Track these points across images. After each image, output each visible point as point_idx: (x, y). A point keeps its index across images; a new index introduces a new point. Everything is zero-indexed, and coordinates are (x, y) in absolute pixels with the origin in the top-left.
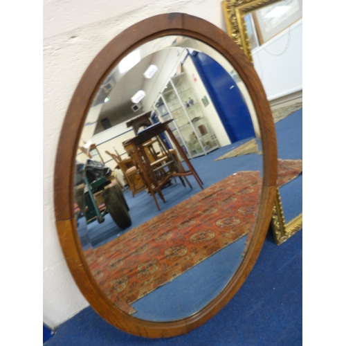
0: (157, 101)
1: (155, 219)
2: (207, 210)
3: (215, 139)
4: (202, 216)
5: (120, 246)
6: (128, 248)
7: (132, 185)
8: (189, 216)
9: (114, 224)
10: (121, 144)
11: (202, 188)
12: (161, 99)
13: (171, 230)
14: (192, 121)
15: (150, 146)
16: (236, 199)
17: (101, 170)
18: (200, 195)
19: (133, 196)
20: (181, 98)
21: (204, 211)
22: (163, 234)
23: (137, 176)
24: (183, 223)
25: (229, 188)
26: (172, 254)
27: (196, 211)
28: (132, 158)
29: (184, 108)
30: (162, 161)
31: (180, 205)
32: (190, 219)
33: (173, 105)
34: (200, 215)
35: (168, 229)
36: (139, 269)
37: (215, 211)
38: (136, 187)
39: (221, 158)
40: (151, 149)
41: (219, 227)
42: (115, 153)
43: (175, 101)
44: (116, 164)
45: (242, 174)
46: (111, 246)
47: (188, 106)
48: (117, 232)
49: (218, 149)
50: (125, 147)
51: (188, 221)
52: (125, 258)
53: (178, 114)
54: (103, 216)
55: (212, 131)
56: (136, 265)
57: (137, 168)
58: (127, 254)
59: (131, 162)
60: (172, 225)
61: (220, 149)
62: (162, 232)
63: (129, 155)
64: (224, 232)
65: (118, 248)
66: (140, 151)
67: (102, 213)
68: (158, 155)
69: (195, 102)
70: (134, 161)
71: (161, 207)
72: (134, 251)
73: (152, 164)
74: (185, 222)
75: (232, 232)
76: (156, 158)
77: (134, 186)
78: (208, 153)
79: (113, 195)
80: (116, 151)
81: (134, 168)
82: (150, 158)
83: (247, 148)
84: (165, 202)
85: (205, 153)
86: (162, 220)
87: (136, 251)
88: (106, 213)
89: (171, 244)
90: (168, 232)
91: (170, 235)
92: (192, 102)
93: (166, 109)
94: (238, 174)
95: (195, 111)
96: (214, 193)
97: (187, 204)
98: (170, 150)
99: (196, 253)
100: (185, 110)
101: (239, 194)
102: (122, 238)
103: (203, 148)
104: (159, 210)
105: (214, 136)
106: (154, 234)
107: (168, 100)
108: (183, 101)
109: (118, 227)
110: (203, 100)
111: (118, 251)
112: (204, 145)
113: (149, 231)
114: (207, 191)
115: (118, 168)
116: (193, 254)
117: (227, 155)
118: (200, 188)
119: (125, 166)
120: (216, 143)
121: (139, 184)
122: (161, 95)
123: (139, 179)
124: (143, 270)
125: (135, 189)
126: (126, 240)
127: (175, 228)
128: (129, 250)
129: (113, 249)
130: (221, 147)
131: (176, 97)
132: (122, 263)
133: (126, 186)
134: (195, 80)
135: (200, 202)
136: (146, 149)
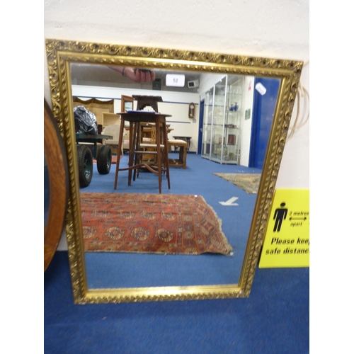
3: (238, 155)
12: (212, 89)
14: (226, 126)
29: (225, 109)
47: (232, 109)
49: (236, 164)
55: (239, 145)
69: (239, 109)
71: (117, 187)
78: (223, 164)
84: (129, 184)
92: (236, 108)
93: (212, 101)
95: (236, 118)
100: (225, 112)
103: (222, 156)
105: (239, 151)
107: (217, 93)
110: (246, 111)
117: (226, 175)
120: (238, 158)
122: (214, 86)
130: (239, 165)
134: (250, 88)
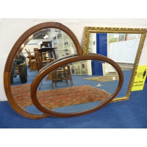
0: (54, 37)
1: (49, 91)
2: (68, 94)
3: (87, 71)
4: (65, 95)
5: (20, 89)
6: (23, 90)
7: (31, 67)
8: (61, 93)
9: (20, 80)
10: (33, 49)
11: (71, 86)
12: (56, 37)
13: (52, 96)
14: (65, 50)
15: (45, 54)
16: (79, 93)
17: (21, 57)
18: (69, 88)
19: (31, 72)
20: (64, 40)
21: (67, 94)
22: (48, 96)
23: (35, 64)
24: (57, 95)
25: (80, 89)
26: (47, 103)
27: (64, 93)
28: (36, 56)
29: (64, 44)
30: (47, 62)
31: (60, 89)
32: (60, 95)
33: (60, 41)
34: (65, 94)
35: (51, 95)
36: (26, 98)
37: (70, 95)
38: (33, 68)
39: (85, 79)
40: (45, 55)
41: (68, 100)
42: (29, 51)
43: (61, 40)
44: (27, 56)
45: (87, 86)
46: (16, 88)
47: (65, 44)
48: (20, 83)
50: (34, 51)
51: (59, 95)
52: (21, 93)
53: (60, 45)
54: (17, 75)
55: (87, 68)
56: (25, 97)
57: (36, 61)
58: (22, 92)
59: (35, 57)
60: (53, 94)
61: (87, 76)
62: (49, 95)
63: (35, 55)
64: (68, 102)
65: (19, 89)
66: (40, 54)
67: (16, 74)
68: (47, 59)
70: (36, 57)
71: (53, 88)
72: (25, 92)
73: (43, 61)
74: (58, 95)
75: (71, 103)
76: (45, 60)
77: (32, 67)
78: (82, 76)
79: (23, 68)
80: (29, 50)
81: (35, 60)
82: (43, 59)
83: (96, 79)
84: (56, 86)
85: (81, 75)
86: (51, 92)
87: (26, 92)
88: (18, 74)
89: (49, 100)
90: (50, 96)
91: (51, 97)
92: (67, 43)
93: (56, 41)
94: (86, 86)
95: (67, 47)
96: (74, 89)
97: (63, 90)
98: (52, 58)
99: (55, 105)
100: (64, 45)
101: (82, 92)
102: (21, 86)
103: (81, 73)
104: (52, 88)
105: (87, 70)
106: (45, 95)
107: (58, 38)
108: (64, 41)
109: (21, 82)
111: (18, 90)
112: (82, 72)
113: (44, 94)
114: (73, 88)
115: (28, 57)
116: (54, 105)
117: (88, 78)
118: (70, 86)
119: (31, 58)
120: (87, 73)
121: (35, 67)
122: (56, 35)
123: (35, 65)
124: (27, 99)
125: (32, 69)
126: (23, 87)
127: (54, 96)
128: (23, 91)
129: (16, 89)
130: (88, 75)
131: (62, 38)
132: (19, 95)
133: (28, 66)
135: (68, 90)
136: (43, 55)
